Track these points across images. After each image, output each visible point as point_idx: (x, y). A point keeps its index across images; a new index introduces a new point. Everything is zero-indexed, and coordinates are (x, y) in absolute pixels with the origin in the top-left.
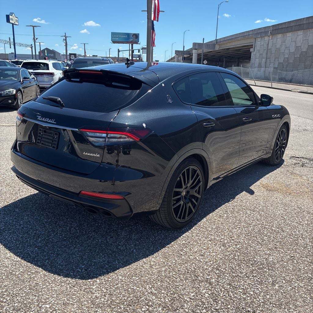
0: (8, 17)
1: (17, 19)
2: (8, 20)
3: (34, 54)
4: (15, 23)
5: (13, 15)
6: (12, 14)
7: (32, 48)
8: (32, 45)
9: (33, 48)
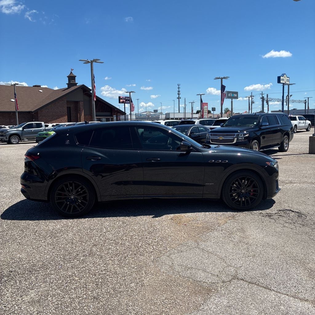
0: (279, 79)
1: (288, 79)
2: (279, 81)
3: (307, 108)
4: (286, 82)
5: (285, 75)
6: (283, 75)
7: (305, 103)
8: (306, 100)
9: (307, 103)
